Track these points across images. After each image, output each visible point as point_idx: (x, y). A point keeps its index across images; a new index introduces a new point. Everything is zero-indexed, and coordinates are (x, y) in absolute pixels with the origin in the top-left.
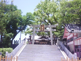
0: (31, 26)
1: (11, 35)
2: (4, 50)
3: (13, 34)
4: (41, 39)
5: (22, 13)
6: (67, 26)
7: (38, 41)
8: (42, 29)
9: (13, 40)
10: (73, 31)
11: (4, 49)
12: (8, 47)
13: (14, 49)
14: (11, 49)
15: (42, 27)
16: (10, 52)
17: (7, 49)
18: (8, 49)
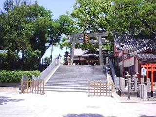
0: (67, 35)
1: (37, 53)
2: (29, 74)
3: (40, 52)
4: (87, 55)
5: (53, 15)
6: (117, 38)
7: (83, 57)
8: (86, 40)
9: (41, 59)
10: (122, 46)
11: (29, 72)
12: (34, 69)
13: (41, 71)
14: (38, 72)
15: (87, 37)
16: (36, 76)
17: (32, 72)
18: (34, 71)
